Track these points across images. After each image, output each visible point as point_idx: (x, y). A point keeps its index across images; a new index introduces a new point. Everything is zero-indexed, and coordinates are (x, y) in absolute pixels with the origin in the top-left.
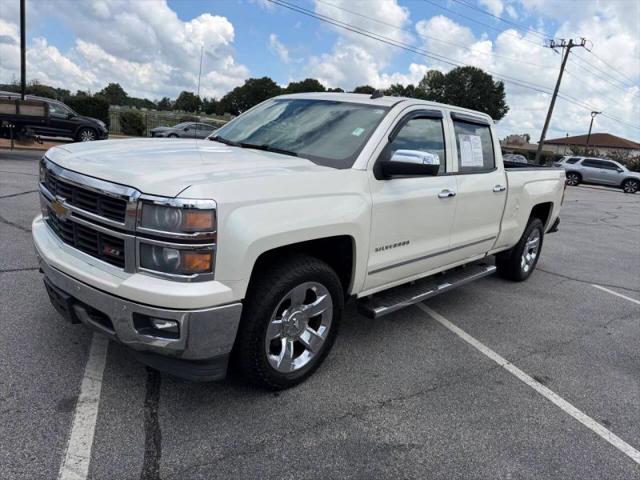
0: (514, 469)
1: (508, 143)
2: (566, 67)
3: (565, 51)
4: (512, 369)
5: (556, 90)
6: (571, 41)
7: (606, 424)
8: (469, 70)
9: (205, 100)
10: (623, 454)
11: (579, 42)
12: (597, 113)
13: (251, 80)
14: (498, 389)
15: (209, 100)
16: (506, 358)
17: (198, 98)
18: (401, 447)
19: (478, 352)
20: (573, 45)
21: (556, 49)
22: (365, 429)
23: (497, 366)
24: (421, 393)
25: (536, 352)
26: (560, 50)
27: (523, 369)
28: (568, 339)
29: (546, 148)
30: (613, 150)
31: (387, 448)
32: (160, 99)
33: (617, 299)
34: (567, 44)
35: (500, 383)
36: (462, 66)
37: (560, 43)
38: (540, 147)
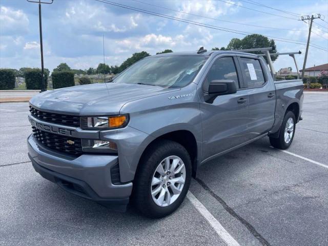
1: (281, 73)
2: (312, 30)
3: (310, 21)
5: (308, 43)
6: (313, 16)
8: (254, 36)
9: (112, 67)
11: (317, 16)
13: (136, 53)
15: (114, 67)
17: (108, 67)
18: (312, 198)
20: (314, 18)
21: (306, 21)
22: (294, 193)
24: (308, 181)
26: (307, 21)
31: (307, 198)
32: (88, 69)
34: (311, 18)
36: (250, 35)
37: (307, 18)
38: (303, 74)
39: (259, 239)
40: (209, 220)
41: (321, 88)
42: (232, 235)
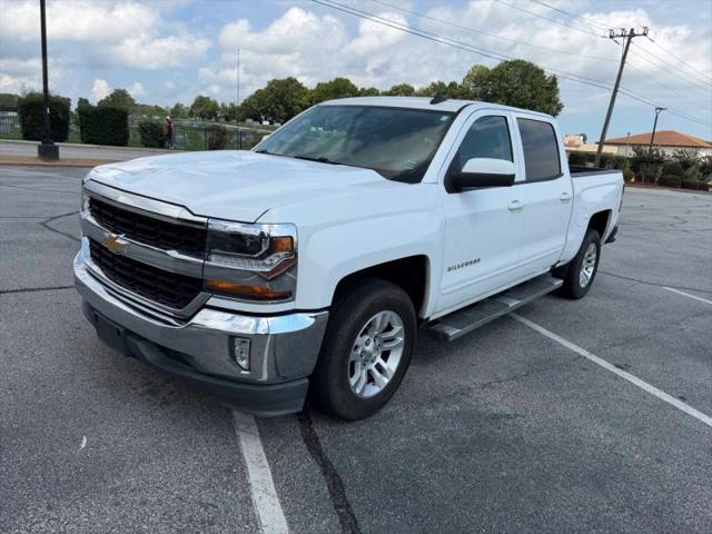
0: (606, 430)
2: (627, 60)
3: (626, 41)
4: (594, 358)
5: (617, 86)
6: (632, 30)
7: (683, 399)
8: (517, 64)
9: (223, 105)
10: (697, 420)
11: (641, 32)
12: (661, 109)
13: (274, 81)
14: (584, 374)
15: (228, 105)
16: (587, 350)
17: (215, 104)
18: (508, 416)
19: (561, 345)
20: (635, 35)
21: (617, 39)
22: (474, 403)
23: (580, 356)
24: (515, 378)
25: (614, 345)
26: (620, 40)
27: (604, 358)
28: (644, 334)
29: (607, 149)
30: (680, 149)
31: (495, 417)
32: (172, 106)
33: (688, 300)
34: (628, 33)
35: (585, 369)
36: (509, 60)
37: (620, 33)
38: (600, 148)
39: (340, 515)
40: (249, 465)
41: (633, 180)
42: (283, 504)
